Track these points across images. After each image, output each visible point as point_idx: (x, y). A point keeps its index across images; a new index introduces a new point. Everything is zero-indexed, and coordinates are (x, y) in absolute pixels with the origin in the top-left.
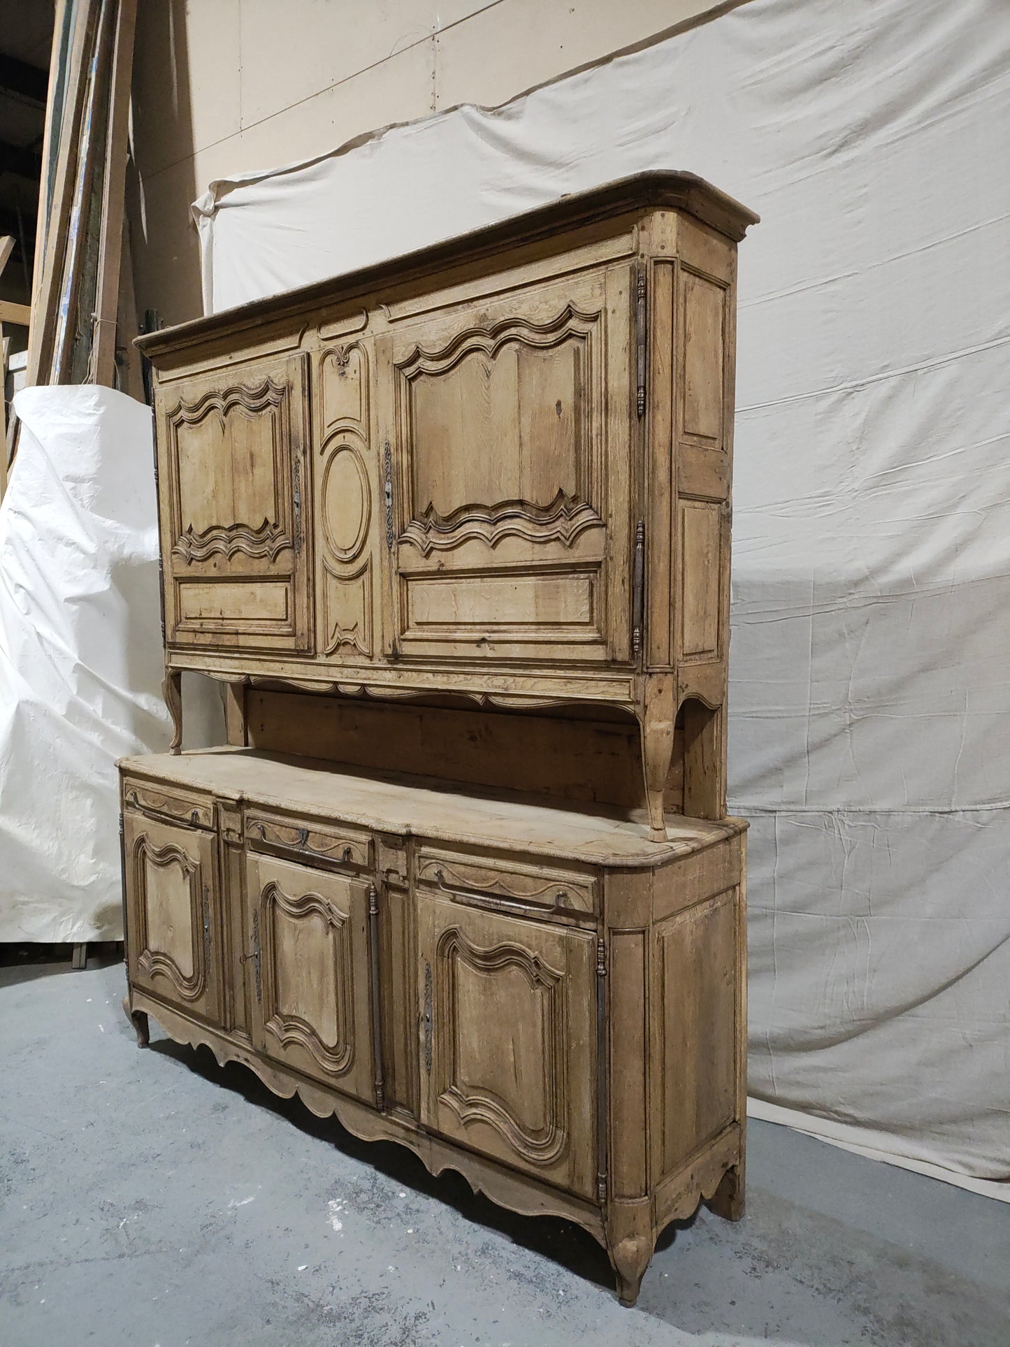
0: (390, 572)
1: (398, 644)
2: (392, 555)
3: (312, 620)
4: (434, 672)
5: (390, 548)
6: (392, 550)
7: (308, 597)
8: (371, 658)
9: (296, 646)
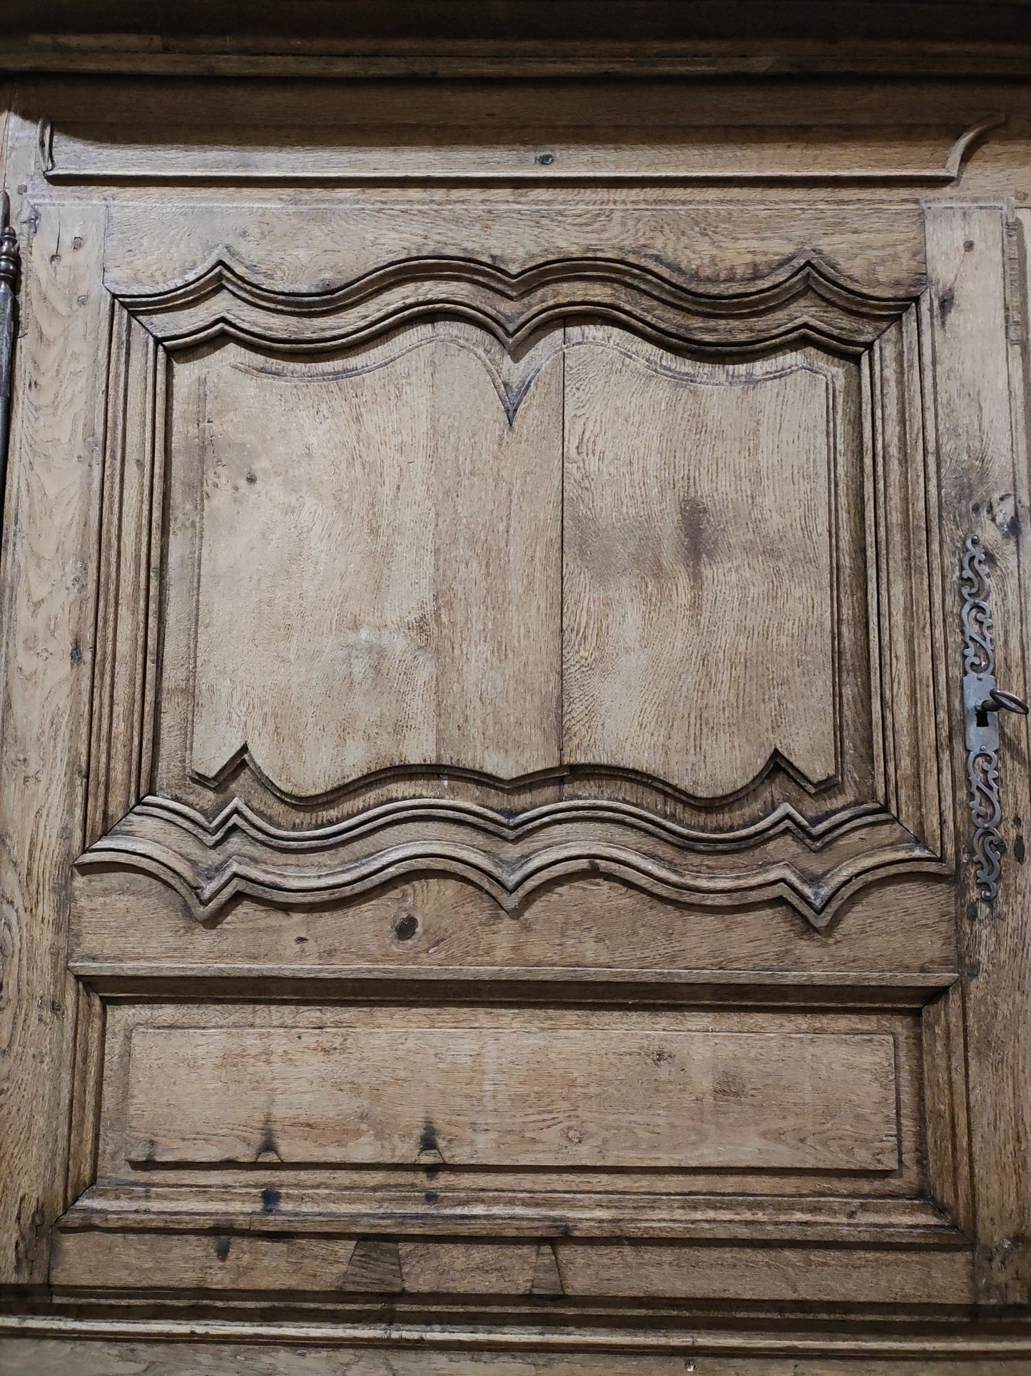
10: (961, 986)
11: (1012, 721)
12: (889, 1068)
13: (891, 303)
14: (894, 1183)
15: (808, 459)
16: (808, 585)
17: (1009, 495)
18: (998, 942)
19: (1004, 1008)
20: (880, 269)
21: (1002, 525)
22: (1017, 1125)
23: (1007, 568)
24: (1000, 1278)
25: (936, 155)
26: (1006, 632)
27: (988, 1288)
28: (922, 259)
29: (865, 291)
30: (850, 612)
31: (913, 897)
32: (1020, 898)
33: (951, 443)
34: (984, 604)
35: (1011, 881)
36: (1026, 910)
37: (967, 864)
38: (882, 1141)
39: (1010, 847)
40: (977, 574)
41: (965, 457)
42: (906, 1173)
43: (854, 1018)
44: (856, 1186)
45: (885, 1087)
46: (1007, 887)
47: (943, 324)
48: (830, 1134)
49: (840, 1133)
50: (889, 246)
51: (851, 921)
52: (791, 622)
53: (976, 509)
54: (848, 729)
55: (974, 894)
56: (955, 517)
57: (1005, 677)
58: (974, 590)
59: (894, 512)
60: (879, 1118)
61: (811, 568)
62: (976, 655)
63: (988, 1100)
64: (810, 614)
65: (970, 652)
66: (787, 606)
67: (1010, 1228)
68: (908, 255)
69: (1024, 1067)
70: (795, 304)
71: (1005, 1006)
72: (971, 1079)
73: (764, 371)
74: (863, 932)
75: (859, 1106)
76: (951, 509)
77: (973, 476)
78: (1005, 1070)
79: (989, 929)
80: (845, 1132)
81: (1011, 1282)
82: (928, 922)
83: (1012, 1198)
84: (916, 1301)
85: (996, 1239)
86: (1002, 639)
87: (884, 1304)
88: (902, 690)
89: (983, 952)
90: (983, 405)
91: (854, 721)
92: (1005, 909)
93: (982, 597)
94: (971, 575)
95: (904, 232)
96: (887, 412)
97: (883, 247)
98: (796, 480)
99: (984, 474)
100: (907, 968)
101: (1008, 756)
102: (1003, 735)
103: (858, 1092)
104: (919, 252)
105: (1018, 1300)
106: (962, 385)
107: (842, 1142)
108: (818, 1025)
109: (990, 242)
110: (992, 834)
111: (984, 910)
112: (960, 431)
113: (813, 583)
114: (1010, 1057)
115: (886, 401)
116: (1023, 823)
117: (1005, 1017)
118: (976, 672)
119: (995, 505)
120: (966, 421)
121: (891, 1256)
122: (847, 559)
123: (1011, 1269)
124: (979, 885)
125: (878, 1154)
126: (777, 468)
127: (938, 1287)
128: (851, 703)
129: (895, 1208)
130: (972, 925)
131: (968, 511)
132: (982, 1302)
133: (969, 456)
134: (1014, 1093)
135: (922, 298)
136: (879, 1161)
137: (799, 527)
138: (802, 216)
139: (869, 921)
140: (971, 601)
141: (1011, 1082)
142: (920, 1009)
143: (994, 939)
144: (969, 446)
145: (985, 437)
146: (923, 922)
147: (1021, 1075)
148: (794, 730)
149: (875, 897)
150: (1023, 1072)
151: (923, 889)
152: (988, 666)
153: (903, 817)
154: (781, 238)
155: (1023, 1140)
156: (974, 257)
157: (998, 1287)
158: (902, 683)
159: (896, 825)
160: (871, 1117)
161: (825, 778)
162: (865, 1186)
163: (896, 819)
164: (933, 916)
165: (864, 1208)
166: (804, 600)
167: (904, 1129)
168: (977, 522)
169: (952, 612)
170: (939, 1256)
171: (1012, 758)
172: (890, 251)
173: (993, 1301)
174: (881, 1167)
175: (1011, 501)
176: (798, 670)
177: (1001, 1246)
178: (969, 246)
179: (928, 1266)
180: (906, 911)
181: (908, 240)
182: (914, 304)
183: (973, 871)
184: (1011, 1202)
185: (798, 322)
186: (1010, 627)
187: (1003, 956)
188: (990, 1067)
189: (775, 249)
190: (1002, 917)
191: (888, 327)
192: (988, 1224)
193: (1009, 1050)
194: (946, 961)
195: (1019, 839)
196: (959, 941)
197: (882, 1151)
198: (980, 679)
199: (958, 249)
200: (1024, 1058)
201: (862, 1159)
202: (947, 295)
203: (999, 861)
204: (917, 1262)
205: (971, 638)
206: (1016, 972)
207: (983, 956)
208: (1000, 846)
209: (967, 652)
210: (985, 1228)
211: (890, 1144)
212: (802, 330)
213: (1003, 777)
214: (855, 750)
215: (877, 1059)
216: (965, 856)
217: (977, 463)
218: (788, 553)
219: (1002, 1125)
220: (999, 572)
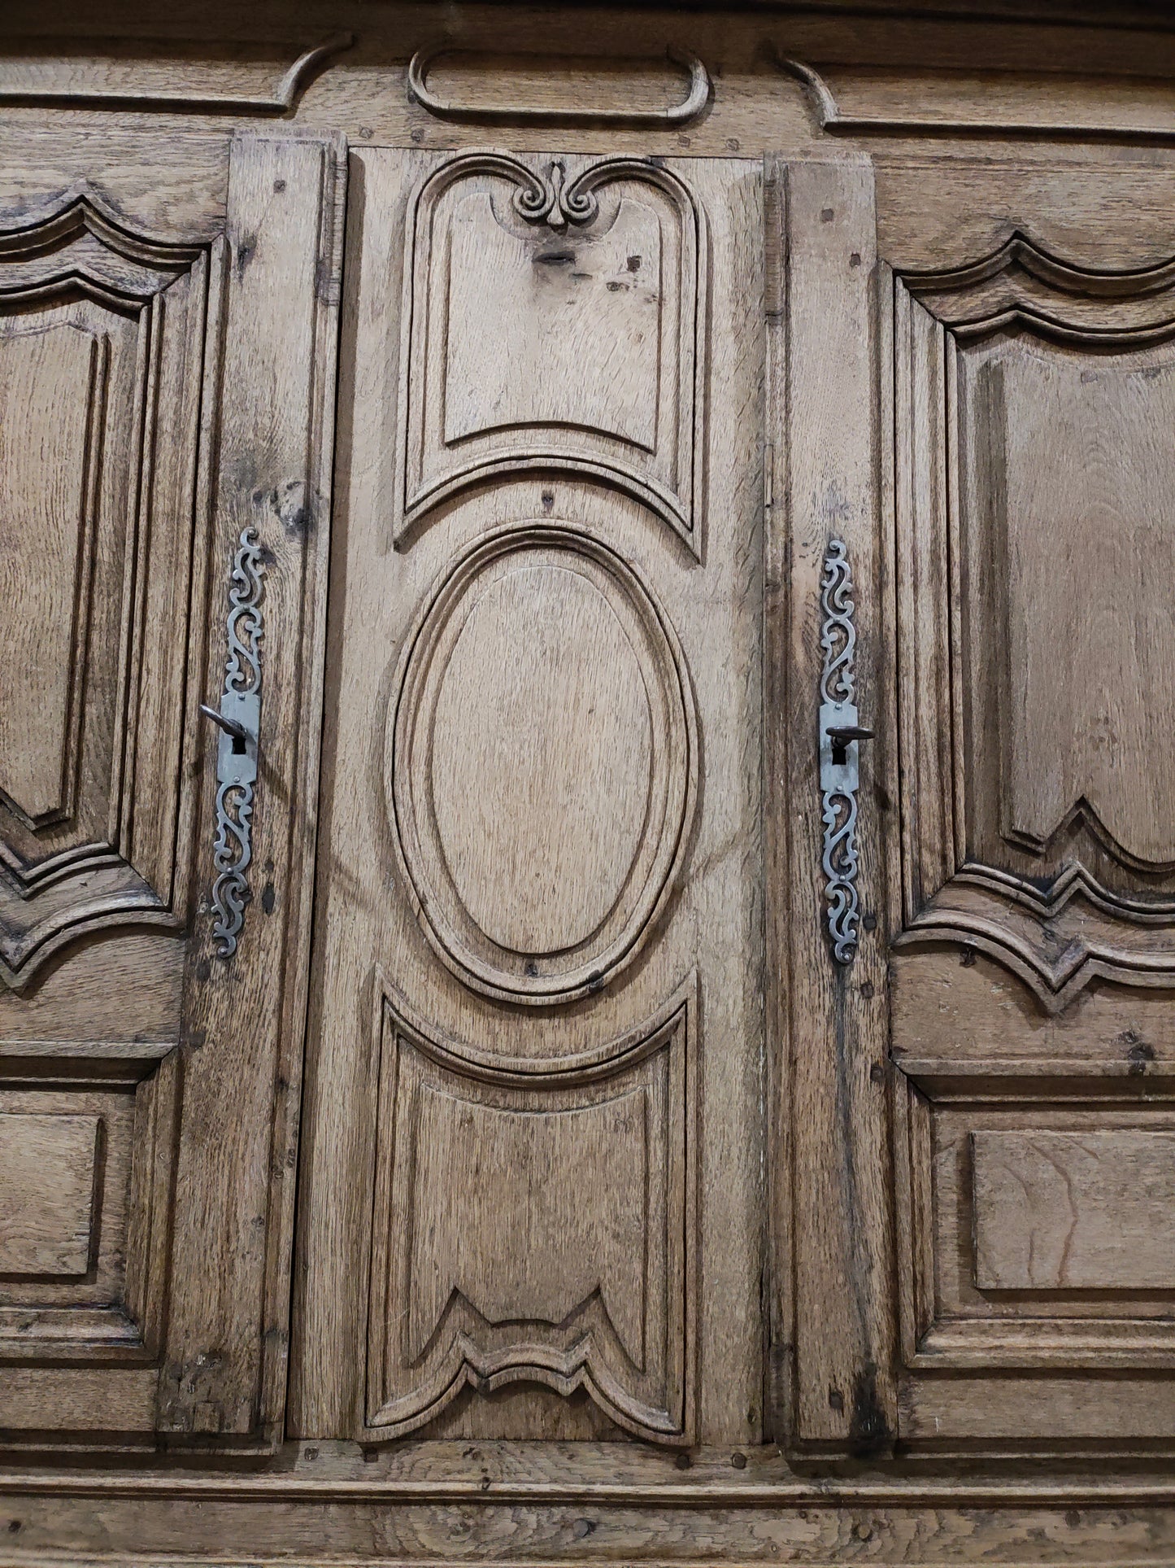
0: (843, 1069)
1: (888, 1395)
2: (855, 998)
3: (284, 1280)
4: (1072, 1508)
5: (840, 967)
6: (855, 976)
7: (273, 1169)
8: (682, 1457)
9: (157, 1416)
10: (180, 1059)
11: (276, 749)
12: (88, 1155)
13: (176, 250)
14: (86, 1290)
15: (62, 432)
16: (47, 581)
17: (299, 483)
18: (232, 1007)
19: (229, 1085)
20: (172, 209)
21: (287, 518)
22: (228, 1223)
23: (288, 568)
24: (188, 1400)
25: (270, 80)
26: (280, 646)
27: (173, 1411)
28: (223, 200)
29: (147, 234)
30: (104, 616)
31: (134, 953)
32: (262, 955)
33: (236, 418)
34: (253, 610)
35: (256, 935)
36: (268, 969)
37: (204, 915)
38: (71, 1240)
39: (257, 895)
40: (251, 577)
41: (251, 435)
42: (100, 1279)
43: (60, 1096)
44: (40, 1294)
45: (80, 1177)
46: (249, 942)
47: (241, 277)
48: (11, 1232)
49: (21, 1231)
50: (185, 182)
51: (56, 982)
52: (23, 626)
53: (258, 498)
54: (89, 756)
55: (208, 950)
56: (232, 507)
57: (273, 697)
58: (245, 594)
59: (161, 499)
60: (70, 1213)
61: (53, 561)
62: (240, 670)
63: (198, 1193)
64: (47, 616)
65: (233, 666)
66: (20, 606)
67: (206, 1342)
68: (207, 194)
69: (243, 1155)
70: (69, 247)
71: (231, 1084)
72: (181, 1167)
73: (27, 325)
74: (71, 994)
75: (47, 1199)
76: (228, 496)
77: (259, 459)
78: (222, 1157)
79: (222, 991)
80: (28, 1230)
81: (200, 1406)
82: (149, 983)
83: (212, 1307)
84: (85, 1428)
85: (188, 1354)
86: (274, 652)
87: (50, 1431)
88: (151, 708)
89: (211, 1019)
90: (278, 375)
91: (96, 746)
92: (244, 968)
93: (253, 603)
94: (243, 576)
95: (204, 168)
96: (164, 380)
97: (178, 183)
98: (45, 456)
99: (271, 456)
100: (120, 1037)
101: (267, 788)
102: (262, 763)
103: (48, 1182)
104: (221, 191)
105: (207, 1427)
106: (256, 351)
107: (23, 1241)
108: (16, 1104)
109: (305, 184)
110: (236, 880)
111: (219, 968)
112: (248, 405)
113: (54, 579)
114: (230, 1142)
115: (164, 367)
116: (277, 868)
117: (229, 1096)
118: (240, 690)
119: (280, 494)
120: (257, 393)
121: (60, 1375)
122: (106, 552)
123: (202, 1390)
124: (216, 940)
125: (65, 1255)
126: (25, 442)
127: (113, 1411)
128: (96, 725)
129: (80, 1318)
130: (201, 987)
131: (248, 501)
132: (165, 1429)
133: (256, 435)
134: (229, 1185)
135: (214, 245)
136: (64, 1264)
137: (44, 512)
138: (84, 143)
139: (79, 981)
140: (240, 607)
141: (226, 1172)
142: (134, 1086)
143: (227, 1003)
144: (256, 423)
145: (276, 413)
146: (145, 982)
147: (240, 1163)
148: (12, 754)
149: (90, 954)
150: (243, 1159)
151: (147, 944)
152: (253, 683)
153: (135, 859)
154: (56, 168)
155: (233, 1239)
156: (283, 200)
157: (185, 1411)
158: (152, 701)
159: (126, 869)
160: (61, 1213)
161: (44, 811)
162: (51, 1293)
163: (126, 862)
164: (155, 974)
165: (41, 1319)
166: (42, 599)
167: (104, 1226)
168: (258, 514)
169: (218, 619)
170: (119, 1375)
171: (271, 791)
172: (185, 188)
173: (177, 1428)
174: (66, 1271)
175: (300, 491)
176: (26, 682)
177: (193, 1363)
178: (280, 186)
179: (104, 1385)
180: (124, 970)
181: (208, 177)
182: (204, 252)
183: (210, 923)
184: (211, 1312)
185: (69, 268)
186: (285, 639)
187: (235, 1023)
188: (204, 1154)
189: (46, 181)
190: (239, 978)
191: (177, 279)
192: (181, 1337)
193: (229, 1134)
194: (166, 1029)
195: (269, 886)
196: (183, 1006)
197: (69, 1252)
198: (242, 699)
199: (267, 190)
200: (246, 1143)
201: (45, 1262)
202: (248, 243)
203: (242, 912)
204: (93, 1383)
205: (236, 651)
206: (248, 1042)
207: (211, 1025)
208: (246, 893)
209: (229, 666)
210: (177, 1341)
211: (79, 1244)
212: (72, 279)
213: (258, 813)
214: (95, 780)
215: (74, 1144)
216: (204, 905)
217: (264, 444)
218: (28, 542)
219: (211, 1223)
220: (278, 574)
